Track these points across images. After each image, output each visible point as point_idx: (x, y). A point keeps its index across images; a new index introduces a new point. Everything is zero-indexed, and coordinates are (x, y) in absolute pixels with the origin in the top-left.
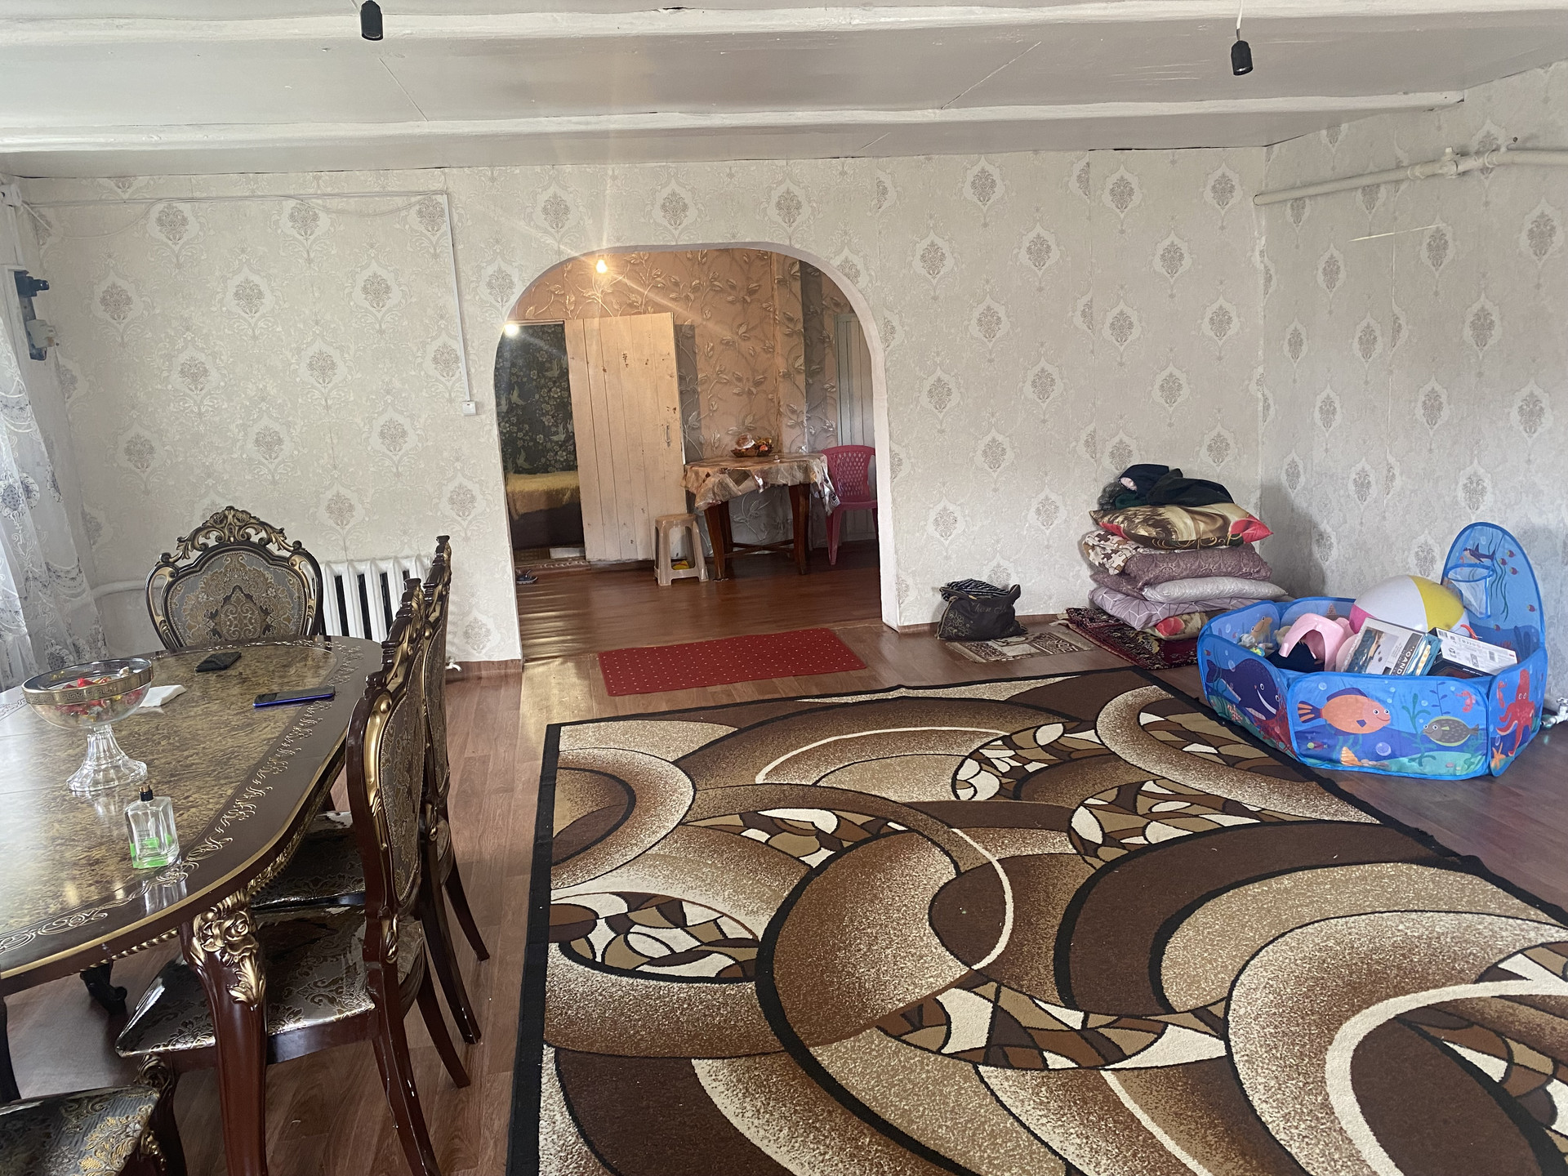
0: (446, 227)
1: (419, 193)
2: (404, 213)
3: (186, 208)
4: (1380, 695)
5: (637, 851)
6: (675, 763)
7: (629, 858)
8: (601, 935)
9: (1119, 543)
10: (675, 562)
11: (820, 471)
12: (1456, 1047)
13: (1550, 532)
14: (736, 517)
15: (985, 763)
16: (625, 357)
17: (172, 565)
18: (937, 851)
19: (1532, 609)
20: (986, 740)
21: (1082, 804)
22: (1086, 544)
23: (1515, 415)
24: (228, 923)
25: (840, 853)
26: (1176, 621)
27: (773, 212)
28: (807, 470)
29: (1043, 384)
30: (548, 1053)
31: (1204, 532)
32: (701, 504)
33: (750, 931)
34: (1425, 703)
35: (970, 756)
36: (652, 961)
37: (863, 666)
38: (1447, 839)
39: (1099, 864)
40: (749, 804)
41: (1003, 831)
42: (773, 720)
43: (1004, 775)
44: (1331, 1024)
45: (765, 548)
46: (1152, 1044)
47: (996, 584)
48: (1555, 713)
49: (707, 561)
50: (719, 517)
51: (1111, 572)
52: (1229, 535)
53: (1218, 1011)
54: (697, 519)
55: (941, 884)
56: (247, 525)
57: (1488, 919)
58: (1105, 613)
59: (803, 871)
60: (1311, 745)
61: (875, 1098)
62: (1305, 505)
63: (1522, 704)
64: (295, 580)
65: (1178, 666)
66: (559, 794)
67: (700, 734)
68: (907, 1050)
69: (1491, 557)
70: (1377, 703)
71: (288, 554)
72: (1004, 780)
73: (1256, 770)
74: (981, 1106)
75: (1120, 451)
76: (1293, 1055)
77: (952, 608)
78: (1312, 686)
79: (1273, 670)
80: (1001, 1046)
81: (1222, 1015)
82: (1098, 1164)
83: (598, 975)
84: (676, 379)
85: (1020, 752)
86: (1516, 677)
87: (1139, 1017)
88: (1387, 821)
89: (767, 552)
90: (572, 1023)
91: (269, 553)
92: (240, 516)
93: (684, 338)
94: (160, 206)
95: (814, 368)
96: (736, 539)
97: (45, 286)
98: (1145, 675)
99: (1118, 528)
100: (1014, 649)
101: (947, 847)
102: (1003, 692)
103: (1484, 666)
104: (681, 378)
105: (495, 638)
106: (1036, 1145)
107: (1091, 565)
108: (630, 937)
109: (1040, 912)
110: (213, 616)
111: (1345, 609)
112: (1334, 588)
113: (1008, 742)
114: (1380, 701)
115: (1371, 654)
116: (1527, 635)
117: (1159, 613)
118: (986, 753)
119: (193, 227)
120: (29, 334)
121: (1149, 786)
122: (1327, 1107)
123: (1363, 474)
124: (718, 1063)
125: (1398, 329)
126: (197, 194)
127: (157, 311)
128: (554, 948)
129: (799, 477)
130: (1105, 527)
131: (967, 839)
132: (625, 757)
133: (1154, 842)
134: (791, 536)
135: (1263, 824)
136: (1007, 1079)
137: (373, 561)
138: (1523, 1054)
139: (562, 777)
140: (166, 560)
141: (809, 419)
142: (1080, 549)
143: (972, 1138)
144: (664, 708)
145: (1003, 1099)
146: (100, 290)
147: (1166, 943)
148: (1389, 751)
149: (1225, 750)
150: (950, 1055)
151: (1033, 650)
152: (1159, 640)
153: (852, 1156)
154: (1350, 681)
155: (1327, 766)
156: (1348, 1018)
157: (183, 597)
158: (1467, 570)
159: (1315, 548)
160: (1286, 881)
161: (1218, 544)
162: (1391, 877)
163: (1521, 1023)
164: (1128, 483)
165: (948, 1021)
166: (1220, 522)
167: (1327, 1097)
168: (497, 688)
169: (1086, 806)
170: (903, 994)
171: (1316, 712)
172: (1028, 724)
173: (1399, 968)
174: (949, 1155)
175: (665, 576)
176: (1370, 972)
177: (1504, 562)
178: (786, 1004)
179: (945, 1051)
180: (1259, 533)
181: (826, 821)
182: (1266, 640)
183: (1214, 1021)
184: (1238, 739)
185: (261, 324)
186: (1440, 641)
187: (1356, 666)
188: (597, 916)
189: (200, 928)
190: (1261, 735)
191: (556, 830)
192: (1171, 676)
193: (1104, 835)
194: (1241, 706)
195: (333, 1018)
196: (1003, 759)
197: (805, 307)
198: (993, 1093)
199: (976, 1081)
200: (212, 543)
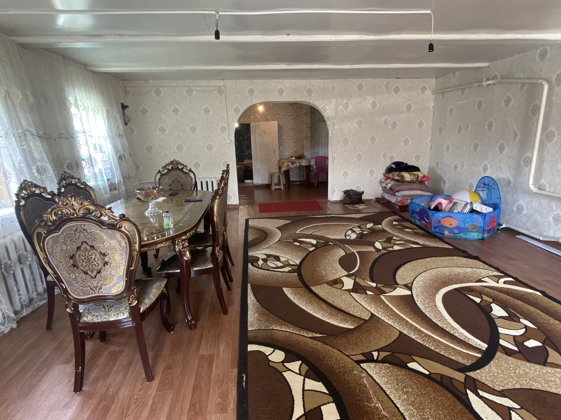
0: (224, 95)
1: (218, 86)
2: (214, 91)
3: (161, 89)
4: (456, 218)
5: (268, 246)
6: (277, 228)
7: (266, 247)
8: (260, 262)
9: (390, 181)
10: (276, 185)
11: (313, 163)
12: (469, 296)
13: (504, 179)
14: (291, 174)
15: (353, 231)
16: (265, 132)
17: (161, 173)
18: (341, 249)
19: (498, 198)
20: (354, 226)
21: (377, 241)
22: (381, 181)
23: (497, 149)
24: (184, 242)
25: (317, 248)
26: (404, 201)
27: (305, 93)
28: (310, 162)
29: (373, 140)
30: (249, 285)
31: (413, 179)
32: (283, 169)
33: (296, 263)
34: (468, 220)
35: (350, 230)
36: (273, 268)
37: (322, 209)
38: (470, 252)
39: (381, 254)
40: (295, 238)
41: (357, 246)
42: (300, 220)
43: (358, 234)
44: (438, 289)
45: (298, 182)
46: (393, 291)
47: (358, 191)
48: (502, 225)
49: (284, 185)
50: (287, 173)
51: (388, 188)
52: (419, 179)
53: (410, 285)
54: (281, 174)
55: (342, 255)
56: (178, 164)
57: (480, 270)
58: (385, 199)
59: (308, 252)
60: (437, 230)
61: (325, 297)
62: (440, 173)
63: (494, 222)
64: (189, 178)
65: (404, 212)
66: (249, 233)
67: (282, 222)
68: (333, 289)
69: (488, 185)
70: (456, 220)
71: (188, 172)
72: (358, 235)
73: (422, 235)
74: (351, 300)
75: (392, 157)
76: (428, 295)
77: (346, 196)
78: (439, 215)
79: (429, 211)
80: (356, 289)
81: (410, 286)
82: (379, 313)
83: (260, 270)
84: (277, 138)
85: (362, 229)
86: (492, 215)
87: (390, 285)
88: (456, 248)
89: (298, 183)
90: (254, 279)
91: (184, 171)
92: (177, 162)
93: (280, 127)
94: (155, 88)
95: (312, 137)
96: (291, 179)
97: (128, 107)
98: (395, 213)
99: (390, 177)
100: (361, 207)
101: (343, 248)
102: (358, 216)
103: (484, 211)
104: (279, 138)
105: (233, 199)
106: (364, 309)
107: (382, 187)
108: (267, 263)
109: (366, 263)
110: (170, 186)
111: (449, 198)
112: (446, 193)
113: (359, 227)
114: (456, 219)
115: (455, 208)
116: (496, 205)
117: (399, 199)
118: (354, 229)
119: (163, 94)
120: (124, 119)
121: (394, 238)
122: (435, 306)
123: (456, 165)
124: (288, 289)
125: (468, 126)
126: (164, 85)
127: (154, 114)
128: (249, 265)
129: (308, 164)
130: (386, 177)
131: (349, 247)
132: (265, 226)
133: (395, 249)
134: (305, 179)
135: (423, 247)
136: (357, 295)
137: (204, 178)
138: (485, 297)
139: (250, 230)
140: (159, 172)
141: (311, 149)
142: (380, 182)
143: (349, 306)
144: (274, 216)
145: (356, 299)
146: (141, 108)
147: (397, 270)
148: (458, 232)
149: (414, 231)
150: (343, 290)
151: (366, 207)
152: (399, 206)
153: (320, 308)
154: (449, 214)
155: (441, 235)
156: (442, 288)
157: (163, 181)
158: (482, 188)
159: (442, 184)
160: (429, 259)
161: (416, 182)
162: (456, 260)
163: (485, 291)
164: (394, 166)
165: (343, 283)
166: (417, 176)
167: (436, 304)
168: (233, 211)
169: (378, 241)
170: (332, 277)
171: (439, 222)
172: (364, 223)
173: (456, 279)
174: (343, 309)
175: (274, 187)
176: (448, 279)
177: (491, 186)
178: (304, 277)
179: (342, 289)
180: (427, 179)
181: (314, 242)
182: (427, 205)
183: (409, 287)
184: (418, 228)
185: (179, 118)
186: (473, 205)
187: (451, 210)
188: (259, 258)
189: (177, 243)
190: (424, 228)
191: (249, 241)
192: (402, 214)
193: (383, 248)
194: (419, 221)
195: (204, 268)
196: (358, 230)
197: (311, 120)
198: (354, 298)
199: (350, 295)
200: (170, 168)
